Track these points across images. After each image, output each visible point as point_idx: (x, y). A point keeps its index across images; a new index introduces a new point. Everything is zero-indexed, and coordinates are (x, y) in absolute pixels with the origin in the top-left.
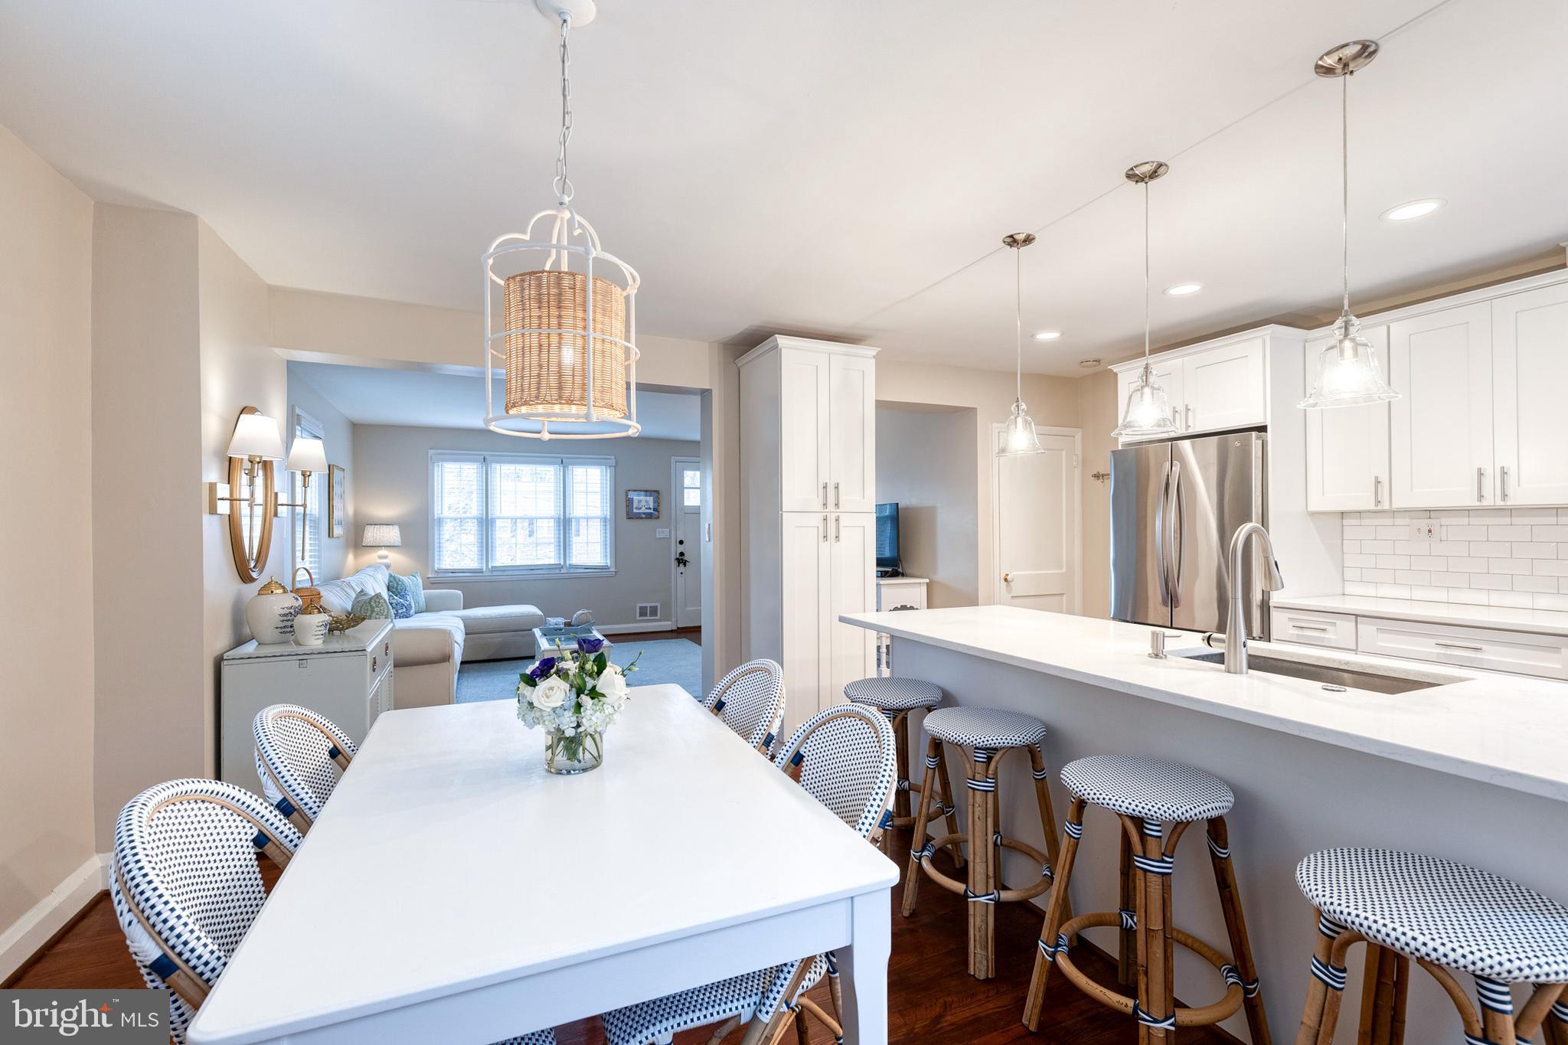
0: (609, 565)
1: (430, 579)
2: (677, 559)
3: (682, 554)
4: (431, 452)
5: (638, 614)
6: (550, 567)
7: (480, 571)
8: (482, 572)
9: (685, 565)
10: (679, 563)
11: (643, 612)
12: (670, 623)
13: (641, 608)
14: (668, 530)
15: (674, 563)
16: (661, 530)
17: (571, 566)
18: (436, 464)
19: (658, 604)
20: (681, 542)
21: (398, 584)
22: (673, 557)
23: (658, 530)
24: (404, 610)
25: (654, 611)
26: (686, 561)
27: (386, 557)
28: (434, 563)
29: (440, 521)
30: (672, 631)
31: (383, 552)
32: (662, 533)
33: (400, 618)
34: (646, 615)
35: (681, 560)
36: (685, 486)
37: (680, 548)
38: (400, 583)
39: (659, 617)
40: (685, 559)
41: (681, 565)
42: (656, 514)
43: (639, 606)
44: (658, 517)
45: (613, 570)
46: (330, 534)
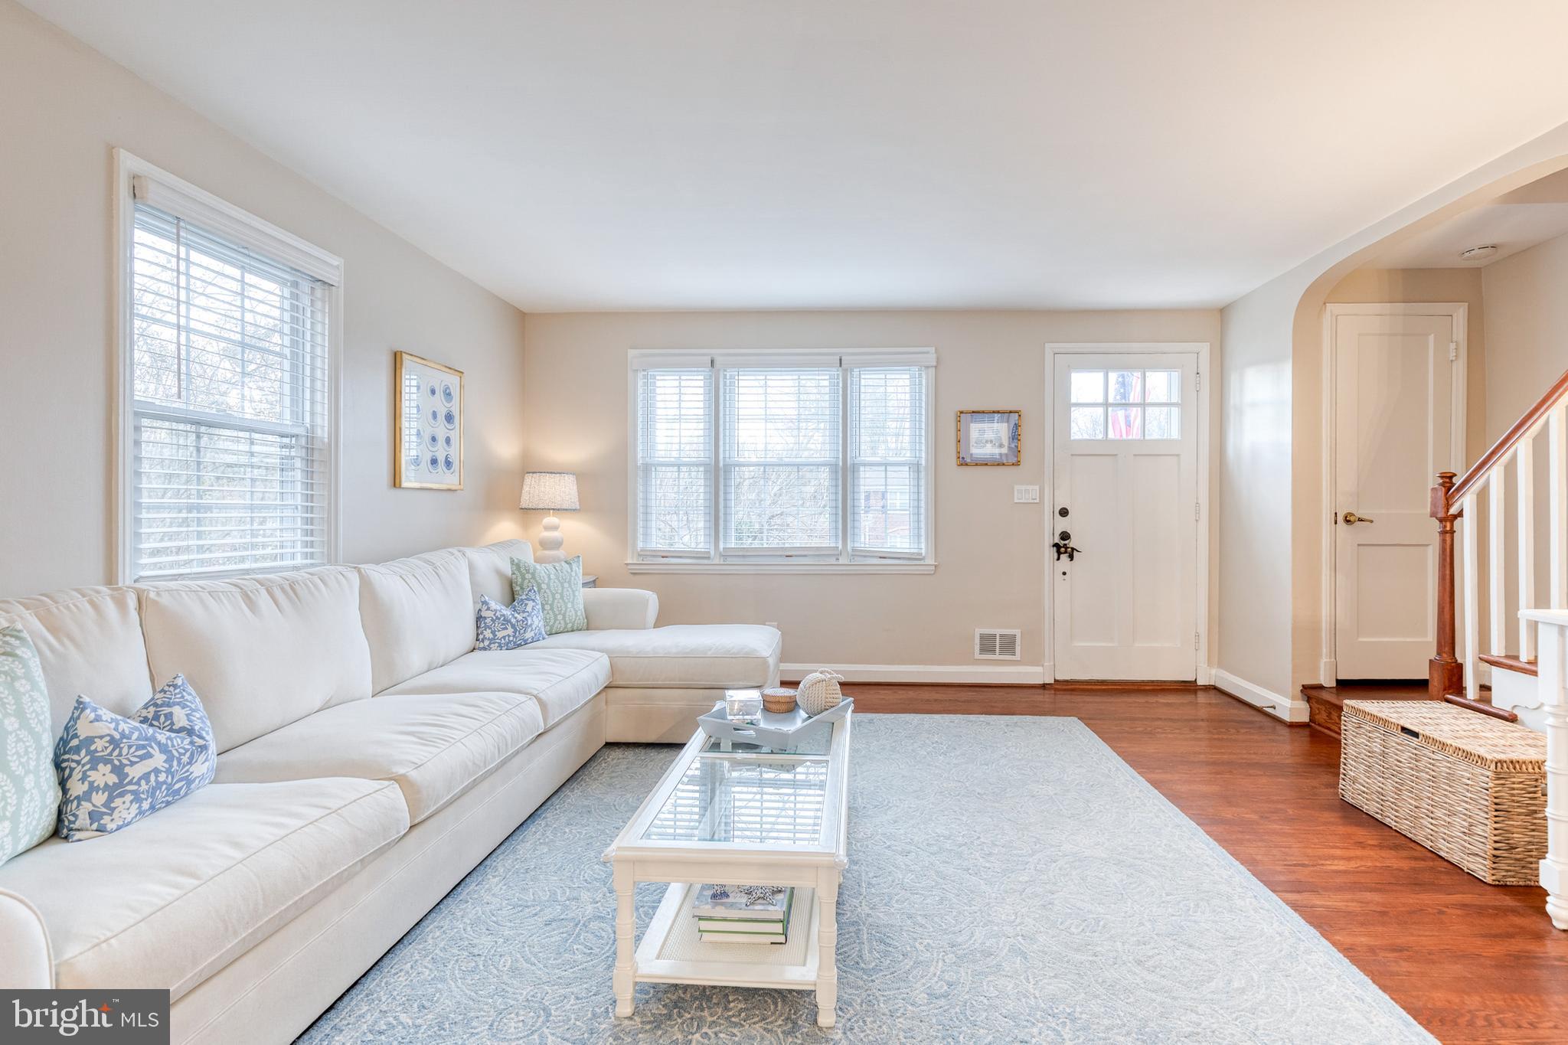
0: (923, 551)
1: (629, 567)
2: (1056, 545)
3: (1065, 536)
4: (632, 353)
5: (977, 648)
6: (819, 553)
7: (706, 556)
8: (709, 558)
9: (1071, 557)
10: (1059, 553)
11: (987, 644)
12: (1039, 669)
13: (983, 637)
14: (1037, 488)
15: (1050, 553)
16: (1023, 487)
17: (857, 553)
18: (640, 375)
19: (1017, 632)
20: (1064, 513)
21: (524, 579)
22: (1049, 540)
23: (1017, 487)
24: (510, 631)
25: (1009, 645)
26: (1073, 549)
27: (555, 528)
28: (635, 538)
29: (647, 468)
30: (1044, 686)
31: (551, 519)
32: (1024, 493)
33: (500, 647)
34: (993, 651)
35: (1063, 548)
36: (1073, 400)
37: (1062, 525)
38: (528, 576)
39: (1017, 657)
40: (1071, 545)
41: (1064, 557)
42: (1013, 459)
43: (978, 631)
44: (1017, 464)
45: (930, 561)
46: (395, 482)
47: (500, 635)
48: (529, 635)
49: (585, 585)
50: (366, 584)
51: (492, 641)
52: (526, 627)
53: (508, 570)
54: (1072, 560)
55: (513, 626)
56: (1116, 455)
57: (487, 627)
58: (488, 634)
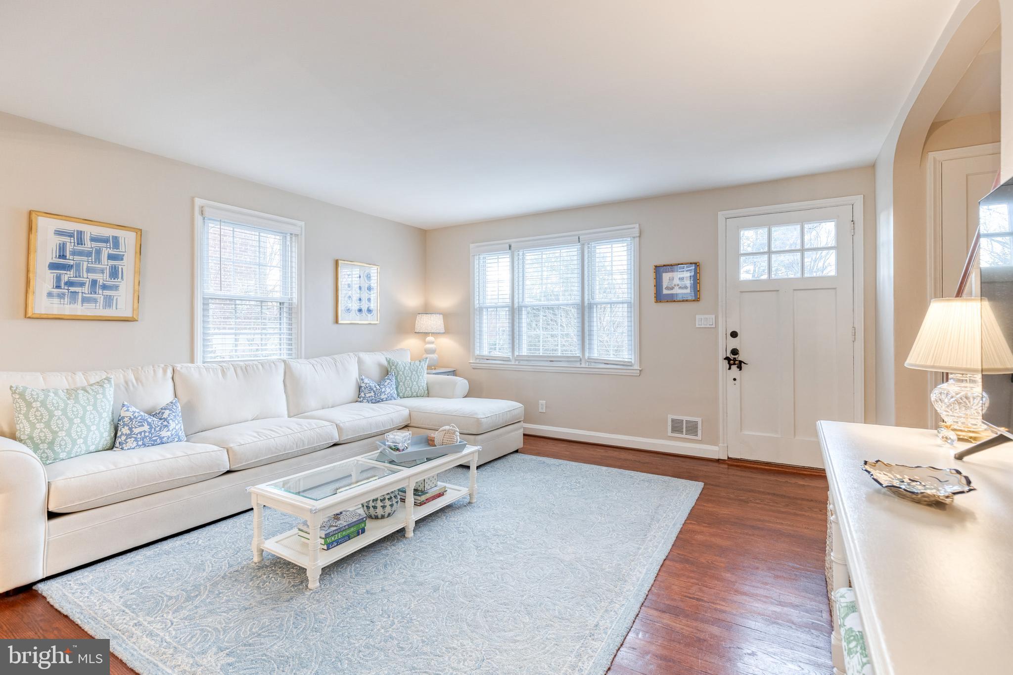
0: (633, 362)
1: (471, 365)
2: (727, 358)
3: (735, 352)
4: (472, 246)
5: (670, 428)
6: (568, 359)
7: (508, 360)
8: (510, 361)
9: (740, 368)
10: (730, 365)
11: (677, 426)
12: (716, 448)
13: (673, 421)
14: (713, 316)
15: (722, 364)
16: (703, 317)
17: (590, 360)
18: (477, 257)
19: (699, 420)
20: (734, 335)
22: (722, 355)
23: (698, 317)
25: (692, 428)
26: (741, 362)
27: (432, 343)
28: (474, 349)
29: (481, 309)
30: (718, 461)
31: (430, 339)
32: (703, 320)
33: (368, 402)
34: (681, 432)
35: (734, 360)
36: (742, 251)
37: (733, 343)
39: (699, 437)
40: (740, 359)
41: (734, 367)
42: (694, 297)
43: (670, 417)
44: (697, 299)
45: (637, 367)
46: (337, 321)
47: (368, 395)
48: (383, 396)
49: (427, 373)
51: (364, 398)
52: (381, 393)
53: (385, 363)
54: (740, 370)
55: (374, 392)
56: (778, 291)
57: (362, 392)
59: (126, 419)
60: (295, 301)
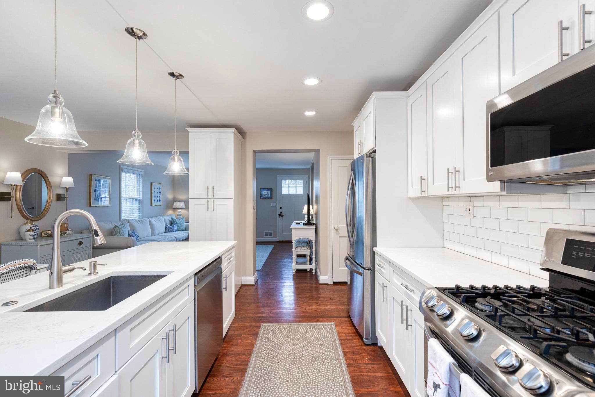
2: (279, 214)
3: (281, 213)
5: (264, 235)
9: (282, 217)
10: (280, 216)
11: (266, 234)
12: (276, 239)
13: (265, 233)
14: (276, 203)
15: (278, 216)
19: (272, 232)
20: (281, 208)
21: (174, 221)
22: (278, 213)
24: (171, 230)
25: (270, 234)
27: (180, 212)
30: (277, 242)
31: (179, 210)
32: (273, 204)
33: (169, 232)
34: (267, 235)
35: (281, 215)
36: (283, 186)
37: (281, 210)
39: (272, 236)
40: (282, 214)
41: (281, 217)
42: (271, 198)
43: (264, 231)
44: (272, 198)
46: (151, 205)
47: (169, 230)
48: (174, 230)
49: (185, 223)
50: (150, 221)
51: (168, 231)
52: (174, 229)
53: (171, 220)
55: (172, 229)
56: (291, 197)
57: (167, 229)
58: (167, 230)
59: (131, 234)
60: (141, 198)
